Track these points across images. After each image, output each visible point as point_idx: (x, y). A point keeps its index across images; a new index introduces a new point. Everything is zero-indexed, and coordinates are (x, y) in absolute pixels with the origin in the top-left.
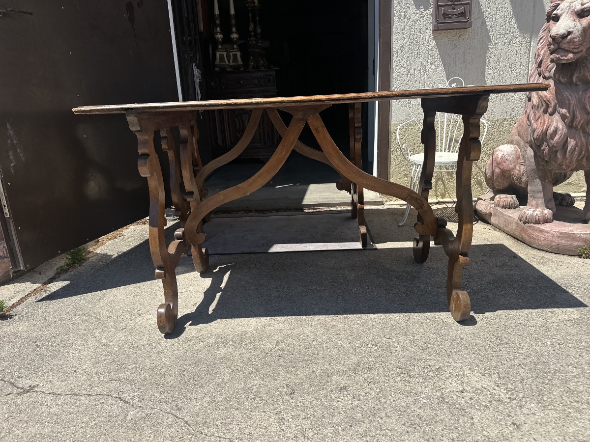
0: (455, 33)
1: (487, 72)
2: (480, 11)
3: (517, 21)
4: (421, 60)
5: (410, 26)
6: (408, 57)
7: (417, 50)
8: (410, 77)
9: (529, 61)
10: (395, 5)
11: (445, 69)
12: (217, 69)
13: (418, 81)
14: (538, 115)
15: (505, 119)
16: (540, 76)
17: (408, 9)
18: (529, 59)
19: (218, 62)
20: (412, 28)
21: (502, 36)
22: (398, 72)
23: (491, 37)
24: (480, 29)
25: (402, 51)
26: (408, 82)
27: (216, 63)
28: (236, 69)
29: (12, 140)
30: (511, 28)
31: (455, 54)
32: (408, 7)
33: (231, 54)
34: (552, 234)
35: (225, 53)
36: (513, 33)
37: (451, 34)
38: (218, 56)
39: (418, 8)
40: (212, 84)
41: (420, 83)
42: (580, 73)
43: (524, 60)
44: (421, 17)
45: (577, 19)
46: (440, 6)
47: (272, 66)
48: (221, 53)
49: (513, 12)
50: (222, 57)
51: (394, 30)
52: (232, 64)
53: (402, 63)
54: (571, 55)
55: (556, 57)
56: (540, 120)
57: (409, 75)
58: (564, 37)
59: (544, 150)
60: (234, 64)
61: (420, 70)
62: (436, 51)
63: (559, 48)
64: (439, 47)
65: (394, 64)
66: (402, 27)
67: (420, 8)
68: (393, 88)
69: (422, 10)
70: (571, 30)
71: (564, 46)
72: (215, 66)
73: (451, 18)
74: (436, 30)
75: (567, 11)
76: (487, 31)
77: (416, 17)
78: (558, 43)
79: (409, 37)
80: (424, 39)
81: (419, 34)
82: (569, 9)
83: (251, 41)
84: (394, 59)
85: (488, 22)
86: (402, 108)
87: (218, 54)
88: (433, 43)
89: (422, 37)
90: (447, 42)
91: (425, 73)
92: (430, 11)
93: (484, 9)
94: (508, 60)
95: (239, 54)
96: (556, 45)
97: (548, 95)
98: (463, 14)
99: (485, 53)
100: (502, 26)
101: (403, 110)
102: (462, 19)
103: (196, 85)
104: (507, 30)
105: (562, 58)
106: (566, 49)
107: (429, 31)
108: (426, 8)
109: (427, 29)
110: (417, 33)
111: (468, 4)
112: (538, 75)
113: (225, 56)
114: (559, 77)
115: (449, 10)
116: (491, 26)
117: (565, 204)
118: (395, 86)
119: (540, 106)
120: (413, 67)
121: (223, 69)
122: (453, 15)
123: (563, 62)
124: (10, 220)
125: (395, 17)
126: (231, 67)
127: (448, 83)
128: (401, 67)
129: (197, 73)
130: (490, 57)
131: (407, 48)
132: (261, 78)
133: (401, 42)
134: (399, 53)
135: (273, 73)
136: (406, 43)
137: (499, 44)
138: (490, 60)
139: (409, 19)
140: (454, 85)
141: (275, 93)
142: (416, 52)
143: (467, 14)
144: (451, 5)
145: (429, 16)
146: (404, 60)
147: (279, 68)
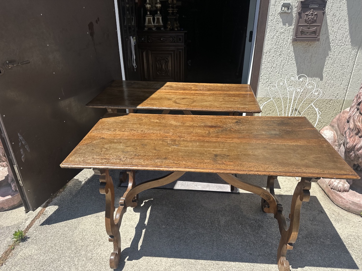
0: (307, 43)
1: (324, 70)
2: (327, 29)
3: (351, 37)
4: (281, 59)
5: (277, 36)
6: (273, 56)
7: (280, 52)
8: (273, 69)
9: (354, 64)
10: (269, 21)
11: (297, 66)
12: (146, 29)
13: (278, 72)
14: (352, 134)
15: (332, 99)
16: (358, 110)
17: (277, 25)
18: (354, 63)
19: (146, 24)
20: (278, 38)
21: (338, 47)
22: (265, 66)
23: (331, 47)
24: (324, 41)
25: (269, 52)
26: (271, 72)
27: (145, 25)
28: (158, 28)
29: (22, 143)
30: (346, 42)
31: (305, 57)
32: (277, 23)
33: (156, 17)
34: (347, 201)
35: (152, 18)
36: (346, 45)
37: (304, 44)
38: (147, 19)
39: (284, 24)
40: (142, 39)
41: (279, 73)
43: (351, 63)
44: (285, 31)
46: (300, 26)
47: (183, 29)
48: (149, 17)
49: (350, 31)
50: (149, 20)
51: (266, 38)
52: (156, 24)
53: (269, 59)
56: (352, 138)
57: (272, 68)
59: (351, 155)
60: (157, 24)
61: (280, 65)
62: (292, 54)
64: (295, 51)
65: (263, 60)
66: (271, 37)
67: (286, 25)
68: (261, 75)
69: (287, 26)
72: (145, 26)
73: (306, 34)
74: (295, 40)
76: (329, 43)
77: (282, 30)
79: (276, 43)
80: (286, 45)
81: (283, 42)
83: (170, 10)
84: (264, 57)
85: (331, 37)
86: (265, 88)
87: (147, 18)
88: (292, 48)
89: (284, 44)
90: (301, 49)
91: (283, 67)
92: (293, 27)
93: (329, 28)
94: (340, 63)
95: (161, 18)
97: (360, 126)
98: (315, 32)
99: (326, 57)
100: (340, 40)
101: (266, 89)
102: (313, 36)
103: (132, 50)
104: (343, 43)
107: (290, 41)
108: (290, 25)
109: (289, 39)
110: (281, 41)
111: (319, 26)
112: (356, 109)
113: (152, 19)
115: (305, 29)
116: (333, 40)
117: (359, 170)
118: (262, 74)
119: (354, 130)
120: (276, 63)
121: (150, 29)
122: (308, 33)
124: (24, 187)
125: (268, 30)
126: (155, 26)
127: (297, 77)
128: (268, 62)
129: (133, 41)
130: (329, 60)
131: (273, 50)
132: (174, 37)
133: (270, 46)
134: (268, 53)
135: (183, 34)
136: (273, 47)
137: (336, 52)
138: (328, 62)
139: (277, 31)
140: (301, 80)
141: (183, 48)
142: (279, 53)
143: (318, 32)
144: (307, 26)
145: (291, 30)
146: (270, 58)
147: (187, 32)
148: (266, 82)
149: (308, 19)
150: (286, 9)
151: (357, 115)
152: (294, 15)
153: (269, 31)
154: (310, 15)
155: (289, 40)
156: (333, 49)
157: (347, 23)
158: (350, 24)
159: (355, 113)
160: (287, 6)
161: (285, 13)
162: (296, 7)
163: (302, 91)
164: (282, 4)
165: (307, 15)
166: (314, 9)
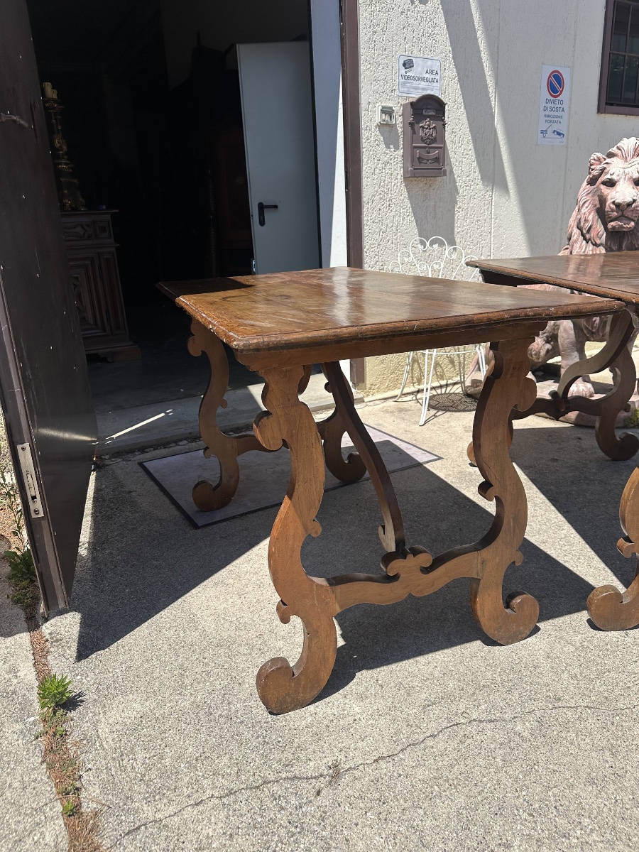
0: (425, 182)
1: (456, 230)
3: (480, 172)
4: (392, 214)
5: (380, 170)
6: (380, 209)
7: (389, 201)
8: (383, 235)
9: (492, 218)
10: (364, 141)
11: (417, 225)
13: (391, 241)
17: (377, 147)
18: (492, 216)
20: (382, 172)
21: (468, 188)
22: (370, 229)
25: (373, 202)
26: (382, 241)
30: (475, 179)
31: (426, 208)
32: (377, 145)
36: (477, 185)
37: (422, 183)
39: (388, 147)
42: (628, 240)
44: (391, 159)
45: (635, 186)
46: (415, 147)
47: (104, 207)
49: (477, 161)
51: (364, 173)
53: (373, 216)
54: (632, 224)
55: (619, 225)
57: (381, 233)
58: (629, 205)
61: (393, 226)
62: (408, 204)
63: (623, 216)
64: (410, 198)
65: (365, 218)
66: (371, 171)
67: (389, 148)
68: (365, 250)
69: (392, 150)
70: (635, 198)
71: (629, 214)
73: (425, 163)
74: (408, 177)
75: (623, 177)
76: (455, 182)
77: (386, 158)
78: (622, 211)
79: (380, 184)
80: (395, 187)
81: (390, 180)
82: (625, 175)
83: (60, 164)
84: (365, 211)
85: (456, 171)
88: (405, 193)
89: (393, 184)
90: (419, 193)
92: (401, 152)
96: (620, 213)
98: (437, 160)
99: (454, 207)
100: (468, 176)
102: (435, 166)
104: (473, 181)
105: (625, 226)
106: (630, 216)
108: (397, 148)
109: (398, 174)
110: (387, 180)
111: (441, 148)
114: (610, 244)
115: (424, 154)
116: (458, 176)
118: (367, 247)
120: (385, 222)
122: (428, 160)
123: (624, 230)
124: (44, 522)
125: (364, 157)
127: (428, 244)
128: (373, 222)
130: (459, 212)
131: (377, 198)
132: (87, 225)
133: (372, 190)
134: (370, 204)
135: (108, 218)
136: (377, 191)
137: (466, 197)
138: (459, 215)
139: (379, 160)
140: (436, 246)
141: (114, 250)
142: (388, 203)
143: (441, 160)
144: (425, 147)
145: (400, 159)
146: (376, 213)
147: (117, 211)
148: (376, 264)
149: (426, 134)
150: (387, 118)
151: (591, 248)
152: (400, 130)
153: (366, 160)
154: (427, 129)
155: (399, 177)
156: (460, 191)
157: (471, 146)
158: (475, 148)
159: (586, 248)
160: (387, 111)
161: (387, 125)
162: (400, 116)
163: (442, 266)
164: (380, 107)
165: (422, 127)
166: (431, 117)
